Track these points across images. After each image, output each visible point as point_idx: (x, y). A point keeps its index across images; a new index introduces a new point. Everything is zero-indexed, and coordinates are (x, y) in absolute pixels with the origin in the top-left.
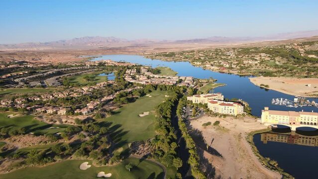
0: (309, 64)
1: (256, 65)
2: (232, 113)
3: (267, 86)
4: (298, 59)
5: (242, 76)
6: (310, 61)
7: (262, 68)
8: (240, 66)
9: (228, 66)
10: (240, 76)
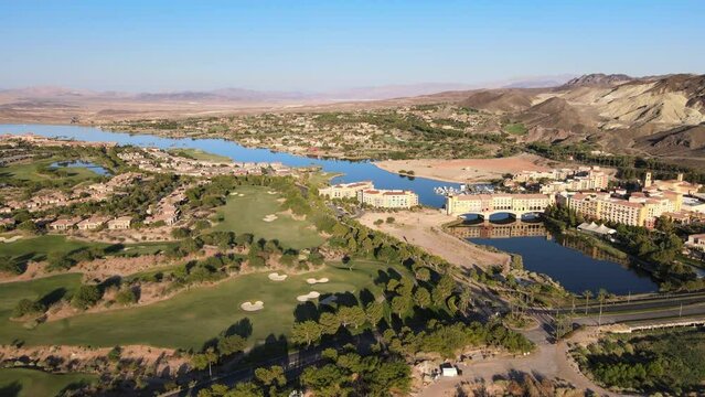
0: (449, 139)
1: (367, 142)
2: (404, 206)
3: (411, 173)
4: (428, 131)
5: (354, 161)
6: (449, 135)
7: (378, 147)
8: (343, 145)
9: (319, 144)
10: (351, 161)
